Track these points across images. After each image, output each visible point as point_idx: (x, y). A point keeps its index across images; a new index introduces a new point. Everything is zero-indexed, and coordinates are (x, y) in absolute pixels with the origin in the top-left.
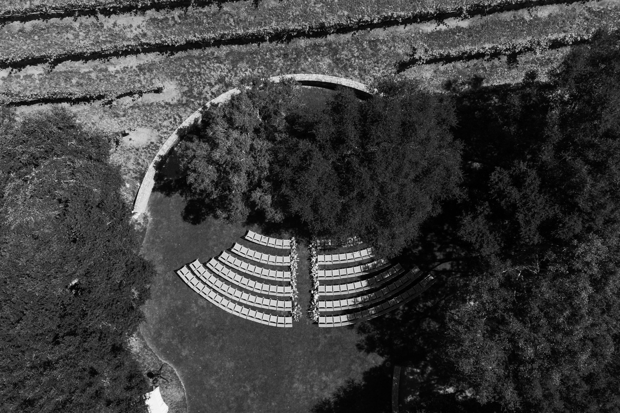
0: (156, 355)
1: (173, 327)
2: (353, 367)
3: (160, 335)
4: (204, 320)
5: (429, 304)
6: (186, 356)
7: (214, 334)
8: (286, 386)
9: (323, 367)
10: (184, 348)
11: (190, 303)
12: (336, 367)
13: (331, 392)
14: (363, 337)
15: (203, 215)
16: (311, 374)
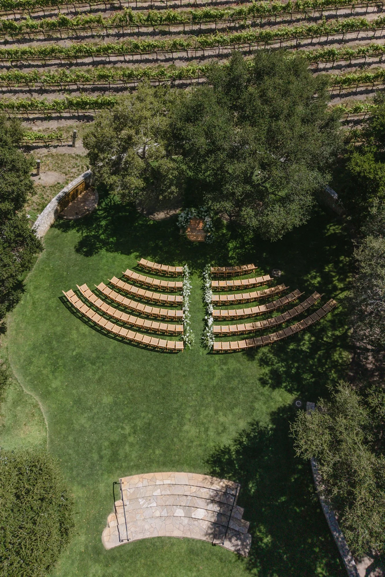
0: (22, 385)
1: (46, 355)
2: (256, 405)
3: (31, 363)
4: (84, 348)
5: (337, 333)
6: (56, 388)
7: (93, 364)
8: (175, 428)
9: (219, 404)
10: (56, 378)
11: (70, 329)
12: (236, 405)
13: (231, 437)
14: (266, 370)
15: (97, 248)
16: (206, 413)
